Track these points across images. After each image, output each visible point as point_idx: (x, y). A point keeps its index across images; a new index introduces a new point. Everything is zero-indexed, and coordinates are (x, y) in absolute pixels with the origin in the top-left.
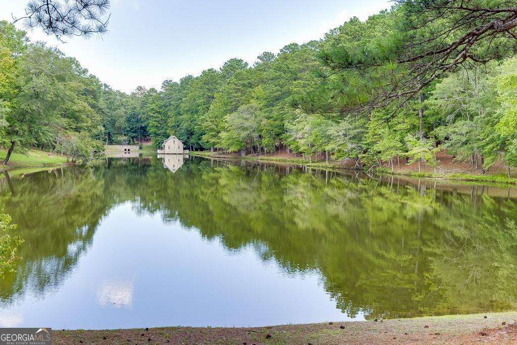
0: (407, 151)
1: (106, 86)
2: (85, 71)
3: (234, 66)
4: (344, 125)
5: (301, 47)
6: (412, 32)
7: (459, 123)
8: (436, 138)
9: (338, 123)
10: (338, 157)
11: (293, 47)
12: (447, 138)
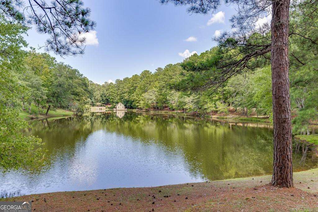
0: (217, 108)
1: (91, 81)
2: (82, 75)
3: (146, 74)
4: (191, 98)
5: (174, 65)
6: (222, 55)
7: (238, 96)
8: (228, 102)
9: (189, 97)
10: (189, 111)
11: (170, 66)
12: (233, 103)
